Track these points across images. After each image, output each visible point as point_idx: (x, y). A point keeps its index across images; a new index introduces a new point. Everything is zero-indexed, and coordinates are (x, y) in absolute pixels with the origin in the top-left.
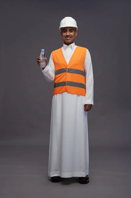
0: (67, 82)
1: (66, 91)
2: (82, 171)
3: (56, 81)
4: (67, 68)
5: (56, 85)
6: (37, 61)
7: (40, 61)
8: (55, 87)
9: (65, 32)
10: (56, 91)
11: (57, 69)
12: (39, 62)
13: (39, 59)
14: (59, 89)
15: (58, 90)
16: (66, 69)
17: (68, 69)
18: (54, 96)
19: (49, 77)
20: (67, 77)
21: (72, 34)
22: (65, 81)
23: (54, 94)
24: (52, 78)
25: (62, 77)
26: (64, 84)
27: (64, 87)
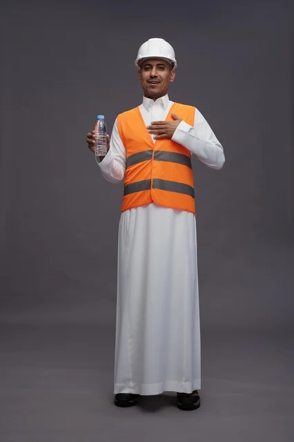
0: (154, 180)
1: (152, 202)
2: (184, 379)
3: (129, 180)
4: (152, 151)
5: (128, 189)
6: (88, 142)
7: (94, 141)
8: (125, 194)
9: (146, 69)
10: (129, 202)
11: (130, 153)
12: (91, 145)
13: (91, 137)
14: (136, 197)
15: (133, 200)
16: (150, 153)
17: (157, 152)
18: (123, 214)
19: (112, 175)
20: (154, 171)
21: (163, 74)
22: (149, 178)
23: (125, 210)
24: (119, 176)
25: (143, 169)
26: (146, 185)
27: (147, 193)
